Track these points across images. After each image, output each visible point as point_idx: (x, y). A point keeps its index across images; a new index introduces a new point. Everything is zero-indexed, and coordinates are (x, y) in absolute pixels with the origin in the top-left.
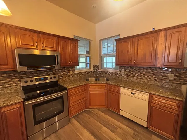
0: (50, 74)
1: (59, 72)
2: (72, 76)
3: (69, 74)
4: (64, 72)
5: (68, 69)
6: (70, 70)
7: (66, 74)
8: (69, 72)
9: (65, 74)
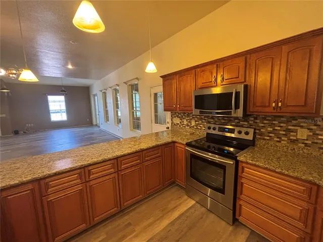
0: (245, 125)
1: (263, 125)
2: (306, 145)
3: (294, 136)
4: (276, 128)
5: (294, 122)
6: (302, 127)
7: (284, 133)
8: (296, 131)
9: (281, 132)
